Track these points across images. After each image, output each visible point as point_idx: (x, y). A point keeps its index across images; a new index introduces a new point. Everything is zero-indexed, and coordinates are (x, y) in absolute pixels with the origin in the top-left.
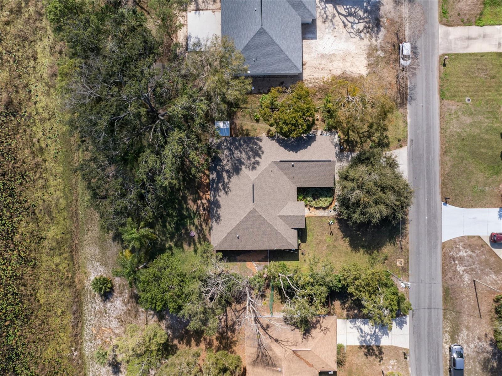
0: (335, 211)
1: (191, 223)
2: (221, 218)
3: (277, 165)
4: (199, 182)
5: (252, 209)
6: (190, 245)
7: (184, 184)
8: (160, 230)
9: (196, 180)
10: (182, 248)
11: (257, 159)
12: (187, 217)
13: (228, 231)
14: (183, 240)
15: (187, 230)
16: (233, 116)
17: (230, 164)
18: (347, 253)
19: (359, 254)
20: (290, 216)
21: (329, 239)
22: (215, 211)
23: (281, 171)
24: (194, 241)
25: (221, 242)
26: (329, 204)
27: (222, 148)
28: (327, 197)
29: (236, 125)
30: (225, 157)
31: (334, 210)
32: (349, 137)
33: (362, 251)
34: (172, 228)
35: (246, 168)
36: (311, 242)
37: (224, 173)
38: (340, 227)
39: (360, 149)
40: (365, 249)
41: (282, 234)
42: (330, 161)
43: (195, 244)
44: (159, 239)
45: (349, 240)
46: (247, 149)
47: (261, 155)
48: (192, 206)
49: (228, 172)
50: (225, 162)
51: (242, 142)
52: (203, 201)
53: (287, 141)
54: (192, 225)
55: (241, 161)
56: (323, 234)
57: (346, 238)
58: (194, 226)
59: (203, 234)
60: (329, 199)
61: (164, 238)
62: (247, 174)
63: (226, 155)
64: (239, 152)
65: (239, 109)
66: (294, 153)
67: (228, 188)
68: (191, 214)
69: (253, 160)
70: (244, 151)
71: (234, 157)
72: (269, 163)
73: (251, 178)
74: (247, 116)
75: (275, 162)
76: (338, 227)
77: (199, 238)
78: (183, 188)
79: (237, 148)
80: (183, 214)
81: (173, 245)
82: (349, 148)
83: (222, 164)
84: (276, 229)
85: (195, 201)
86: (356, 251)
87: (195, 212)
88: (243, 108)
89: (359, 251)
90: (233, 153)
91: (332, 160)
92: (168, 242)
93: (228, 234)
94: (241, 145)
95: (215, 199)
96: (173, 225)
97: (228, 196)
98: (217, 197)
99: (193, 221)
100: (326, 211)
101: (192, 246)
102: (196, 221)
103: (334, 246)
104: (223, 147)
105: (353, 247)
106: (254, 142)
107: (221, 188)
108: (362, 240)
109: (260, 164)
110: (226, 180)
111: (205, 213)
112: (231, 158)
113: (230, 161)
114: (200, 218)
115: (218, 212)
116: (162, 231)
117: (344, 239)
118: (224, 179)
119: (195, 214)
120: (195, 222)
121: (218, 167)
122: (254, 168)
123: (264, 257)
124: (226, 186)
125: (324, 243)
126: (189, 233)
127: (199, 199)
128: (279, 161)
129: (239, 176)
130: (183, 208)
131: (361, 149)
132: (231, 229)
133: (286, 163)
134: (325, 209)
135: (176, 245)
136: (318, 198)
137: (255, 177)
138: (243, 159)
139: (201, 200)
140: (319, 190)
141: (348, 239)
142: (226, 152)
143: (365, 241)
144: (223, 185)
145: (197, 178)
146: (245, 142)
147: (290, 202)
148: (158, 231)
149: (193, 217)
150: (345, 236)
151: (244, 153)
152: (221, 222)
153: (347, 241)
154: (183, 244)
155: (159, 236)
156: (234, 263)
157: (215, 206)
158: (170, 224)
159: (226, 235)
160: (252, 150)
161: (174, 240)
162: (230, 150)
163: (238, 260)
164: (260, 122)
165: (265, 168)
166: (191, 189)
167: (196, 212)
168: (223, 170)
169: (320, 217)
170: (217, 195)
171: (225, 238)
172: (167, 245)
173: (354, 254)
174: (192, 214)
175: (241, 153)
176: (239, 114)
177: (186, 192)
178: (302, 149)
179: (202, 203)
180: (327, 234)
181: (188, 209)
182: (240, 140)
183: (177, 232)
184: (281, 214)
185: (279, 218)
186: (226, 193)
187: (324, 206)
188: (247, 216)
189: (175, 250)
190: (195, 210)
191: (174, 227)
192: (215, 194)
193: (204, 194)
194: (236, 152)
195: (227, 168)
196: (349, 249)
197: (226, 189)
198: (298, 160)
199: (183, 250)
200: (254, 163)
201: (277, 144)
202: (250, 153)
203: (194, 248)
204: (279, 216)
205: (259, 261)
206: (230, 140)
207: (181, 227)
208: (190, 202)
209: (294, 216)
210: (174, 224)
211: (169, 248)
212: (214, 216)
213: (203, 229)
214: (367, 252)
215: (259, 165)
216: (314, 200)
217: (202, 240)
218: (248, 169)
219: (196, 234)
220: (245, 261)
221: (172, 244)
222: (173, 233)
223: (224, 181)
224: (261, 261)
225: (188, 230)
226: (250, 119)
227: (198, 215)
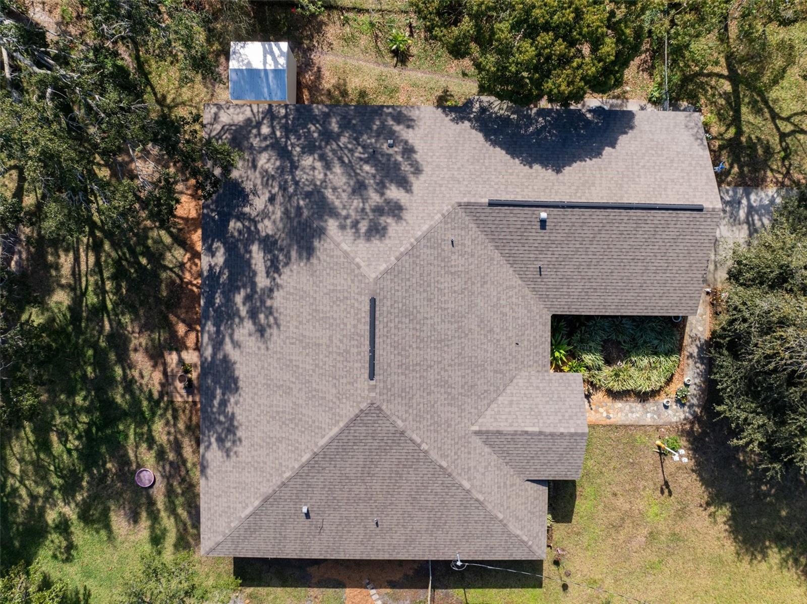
0: (683, 405)
1: (138, 435)
2: (239, 434)
3: (477, 220)
4: (173, 282)
5: (363, 406)
6: (135, 518)
7: (118, 288)
8: (28, 458)
9: (164, 275)
10: (108, 527)
11: (394, 193)
12: (125, 415)
13: (267, 489)
14: (109, 497)
15: (124, 461)
16: (311, 38)
17: (279, 214)
18: (721, 561)
19: (764, 566)
20: (526, 433)
21: (656, 509)
22: (216, 403)
23: (490, 246)
24: (151, 503)
25: (237, 529)
26: (663, 380)
27: (251, 147)
28: (656, 353)
29: (319, 75)
30: (259, 182)
31: (680, 402)
32: (739, 132)
33: (775, 556)
34: (69, 451)
35: (342, 227)
36: (591, 518)
37: (255, 248)
38: (698, 463)
39: (780, 177)
40: (789, 550)
41: (490, 507)
42: (700, 209)
43: (154, 517)
44: (23, 492)
45: (728, 513)
46: (351, 151)
47: (412, 178)
48: (145, 373)
49: (268, 244)
50: (259, 203)
51: (334, 126)
52: (184, 355)
53: (518, 126)
54: (145, 445)
55: (323, 198)
56: (635, 490)
57: (720, 505)
58: (150, 448)
59: (183, 480)
60: (666, 363)
61: (41, 490)
62: (346, 254)
63: (265, 174)
64: (318, 165)
65: (335, 15)
66: (549, 173)
67: (270, 311)
68: (140, 402)
69: (375, 198)
70: (340, 159)
71: (297, 183)
72: (446, 208)
73: (365, 270)
74: (364, 40)
75: (468, 204)
76: (692, 463)
77: (170, 493)
78: (116, 305)
79: (310, 148)
80: (112, 402)
81: (74, 517)
82: (741, 173)
83: (247, 210)
84: (467, 485)
85: (156, 355)
86: (753, 557)
87: (156, 395)
88: (349, 10)
89: (765, 556)
90: (294, 167)
91: (707, 205)
92: (55, 505)
93: (266, 500)
94: (328, 136)
95: (220, 356)
96: (73, 443)
97: (265, 342)
98: (228, 347)
99: (150, 431)
100: (651, 405)
101: (145, 522)
102: (159, 430)
103: (675, 537)
104: (255, 142)
105: (744, 542)
106: (383, 126)
107: (243, 311)
108: (780, 517)
109: (406, 215)
110: (262, 281)
111: (195, 403)
112: (284, 188)
113: (279, 199)
114: (175, 418)
115: (229, 409)
116: (32, 463)
117: (712, 509)
118: (255, 273)
119: (155, 404)
120: (156, 435)
121: (234, 225)
122: (376, 231)
123: (411, 573)
124: (263, 302)
125: (636, 526)
126: (133, 473)
127: (171, 349)
128: (485, 200)
129: (314, 261)
130: (111, 381)
131: (785, 177)
132: (276, 481)
133: (517, 210)
134: (643, 397)
135: (85, 517)
136: (624, 355)
137: (383, 267)
138: (335, 189)
139: (179, 352)
140: (628, 325)
141: (724, 512)
142: (267, 161)
143: (790, 519)
144: (248, 298)
145: (166, 268)
146: (345, 125)
147: (524, 374)
148: (21, 460)
149: (147, 414)
150: (715, 500)
151: (338, 169)
152: (239, 449)
153: (721, 519)
154: (112, 514)
155: (21, 482)
156: (302, 591)
157: (216, 382)
158: (63, 437)
159: (257, 503)
160: (373, 157)
161: (79, 498)
162: (283, 153)
163: (314, 581)
164: (410, 65)
165: (425, 228)
166: (141, 312)
167: (161, 394)
168: (252, 235)
169: (626, 426)
170: (227, 340)
171: (254, 514)
172: (51, 517)
173: (745, 565)
174: (145, 403)
175: (328, 166)
176: (332, 31)
177: (126, 319)
178: (582, 159)
179: (181, 361)
180: (648, 492)
181: (129, 384)
182: (327, 116)
183: (88, 469)
184: (488, 422)
185: (477, 441)
186: (261, 331)
187: (646, 387)
188: (342, 431)
189: (80, 535)
190: (156, 389)
191: (77, 449)
192: (218, 332)
193: (191, 328)
194: (307, 161)
195: (267, 227)
196: (730, 547)
197: (262, 316)
198: (566, 199)
199: (111, 537)
200: (379, 211)
201: (480, 136)
202: (367, 168)
203: (152, 528)
204: (478, 433)
205: (393, 585)
206: (286, 116)
207: (103, 449)
208: (140, 359)
209: (541, 433)
210: (79, 438)
211: (57, 527)
212: (212, 423)
213: (184, 462)
214: (796, 561)
215: (399, 218)
216: (609, 362)
217: (180, 500)
218: (350, 232)
219: (159, 478)
220: (340, 585)
221: (70, 512)
222: (73, 472)
223: (254, 285)
224: (402, 586)
225: (128, 463)
226: (373, 52)
227: (166, 410)
